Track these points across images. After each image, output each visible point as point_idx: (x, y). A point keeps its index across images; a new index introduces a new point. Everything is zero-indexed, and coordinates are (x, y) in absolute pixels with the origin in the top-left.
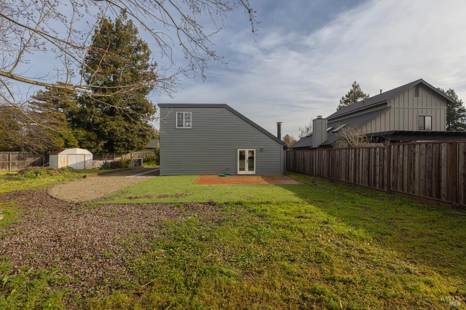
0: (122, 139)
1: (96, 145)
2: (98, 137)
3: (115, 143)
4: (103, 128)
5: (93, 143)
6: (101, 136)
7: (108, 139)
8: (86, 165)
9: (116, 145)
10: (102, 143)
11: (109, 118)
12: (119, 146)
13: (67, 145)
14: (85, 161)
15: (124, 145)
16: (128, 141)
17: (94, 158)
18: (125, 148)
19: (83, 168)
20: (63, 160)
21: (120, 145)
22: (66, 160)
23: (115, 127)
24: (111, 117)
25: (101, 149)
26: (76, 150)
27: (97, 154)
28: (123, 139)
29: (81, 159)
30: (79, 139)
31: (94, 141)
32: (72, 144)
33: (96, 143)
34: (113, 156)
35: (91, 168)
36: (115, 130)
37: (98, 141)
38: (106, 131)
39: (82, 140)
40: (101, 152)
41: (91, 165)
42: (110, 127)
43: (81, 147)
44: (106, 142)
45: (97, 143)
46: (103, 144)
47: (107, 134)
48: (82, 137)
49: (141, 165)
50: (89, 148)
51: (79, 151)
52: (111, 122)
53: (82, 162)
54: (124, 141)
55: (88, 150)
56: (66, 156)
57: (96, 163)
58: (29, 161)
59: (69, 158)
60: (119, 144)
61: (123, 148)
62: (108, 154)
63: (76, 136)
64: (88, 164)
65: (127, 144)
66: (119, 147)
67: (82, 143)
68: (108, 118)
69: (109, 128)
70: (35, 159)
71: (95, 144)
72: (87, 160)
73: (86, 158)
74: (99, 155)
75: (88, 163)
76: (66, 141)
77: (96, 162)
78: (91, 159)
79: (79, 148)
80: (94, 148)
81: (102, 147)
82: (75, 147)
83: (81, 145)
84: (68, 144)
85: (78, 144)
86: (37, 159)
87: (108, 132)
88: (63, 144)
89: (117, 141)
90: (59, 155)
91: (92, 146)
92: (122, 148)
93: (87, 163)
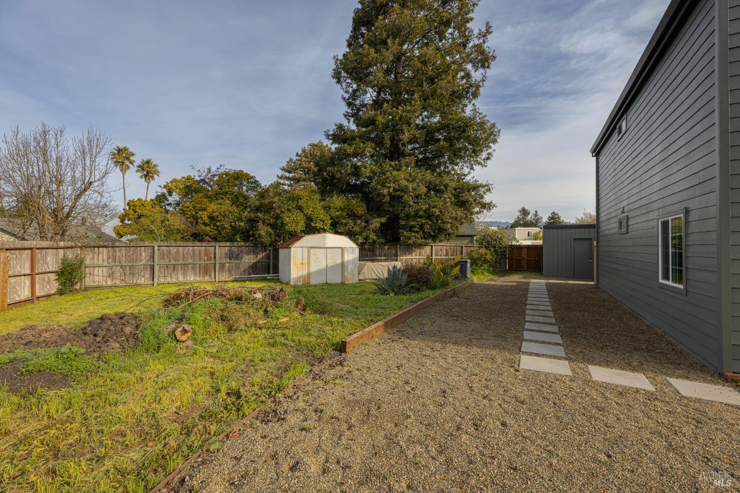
0: (417, 212)
1: (365, 227)
2: (368, 209)
3: (403, 223)
4: (379, 187)
5: (359, 222)
6: (374, 205)
7: (387, 212)
8: (346, 274)
9: (404, 227)
10: (377, 222)
11: (390, 165)
12: (411, 228)
13: (310, 229)
14: (343, 263)
15: (422, 227)
16: (429, 216)
17: (362, 257)
18: (424, 233)
19: (339, 281)
20: (299, 261)
21: (413, 226)
22: (306, 261)
23: (405, 183)
24: (393, 163)
25: (373, 237)
26: (325, 238)
27: (367, 246)
28: (420, 213)
29: (335, 259)
30: (333, 214)
31: (360, 217)
32: (319, 225)
33: (365, 222)
34: (396, 251)
35: (356, 280)
36: (404, 190)
37: (369, 217)
38: (385, 191)
39: (338, 217)
40: (374, 242)
41: (356, 273)
42: (394, 183)
43: (336, 233)
44: (384, 220)
45: (367, 222)
46: (378, 225)
47: (387, 199)
48: (338, 211)
49: (466, 277)
50: (351, 235)
51: (333, 240)
52: (395, 173)
53: (337, 265)
54: (421, 217)
55: (350, 238)
56: (306, 251)
57: (366, 267)
58: (247, 261)
59: (312, 257)
60: (412, 223)
61: (421, 233)
62: (387, 247)
63: (327, 208)
64: (350, 270)
65: (430, 222)
66: (410, 230)
67: (338, 223)
68: (388, 165)
69: (392, 185)
70: (257, 257)
71: (363, 224)
72: (348, 262)
73: (346, 256)
74: (369, 250)
75: (350, 267)
76: (309, 219)
77: (364, 265)
78: (355, 259)
79: (331, 233)
80: (360, 233)
81: (375, 232)
82: (324, 231)
83: (336, 228)
84: (313, 224)
85: (331, 225)
86: (260, 256)
87: (390, 194)
88: (301, 225)
89: (408, 217)
90: (292, 249)
91: (357, 229)
92: (417, 232)
93: (347, 267)
